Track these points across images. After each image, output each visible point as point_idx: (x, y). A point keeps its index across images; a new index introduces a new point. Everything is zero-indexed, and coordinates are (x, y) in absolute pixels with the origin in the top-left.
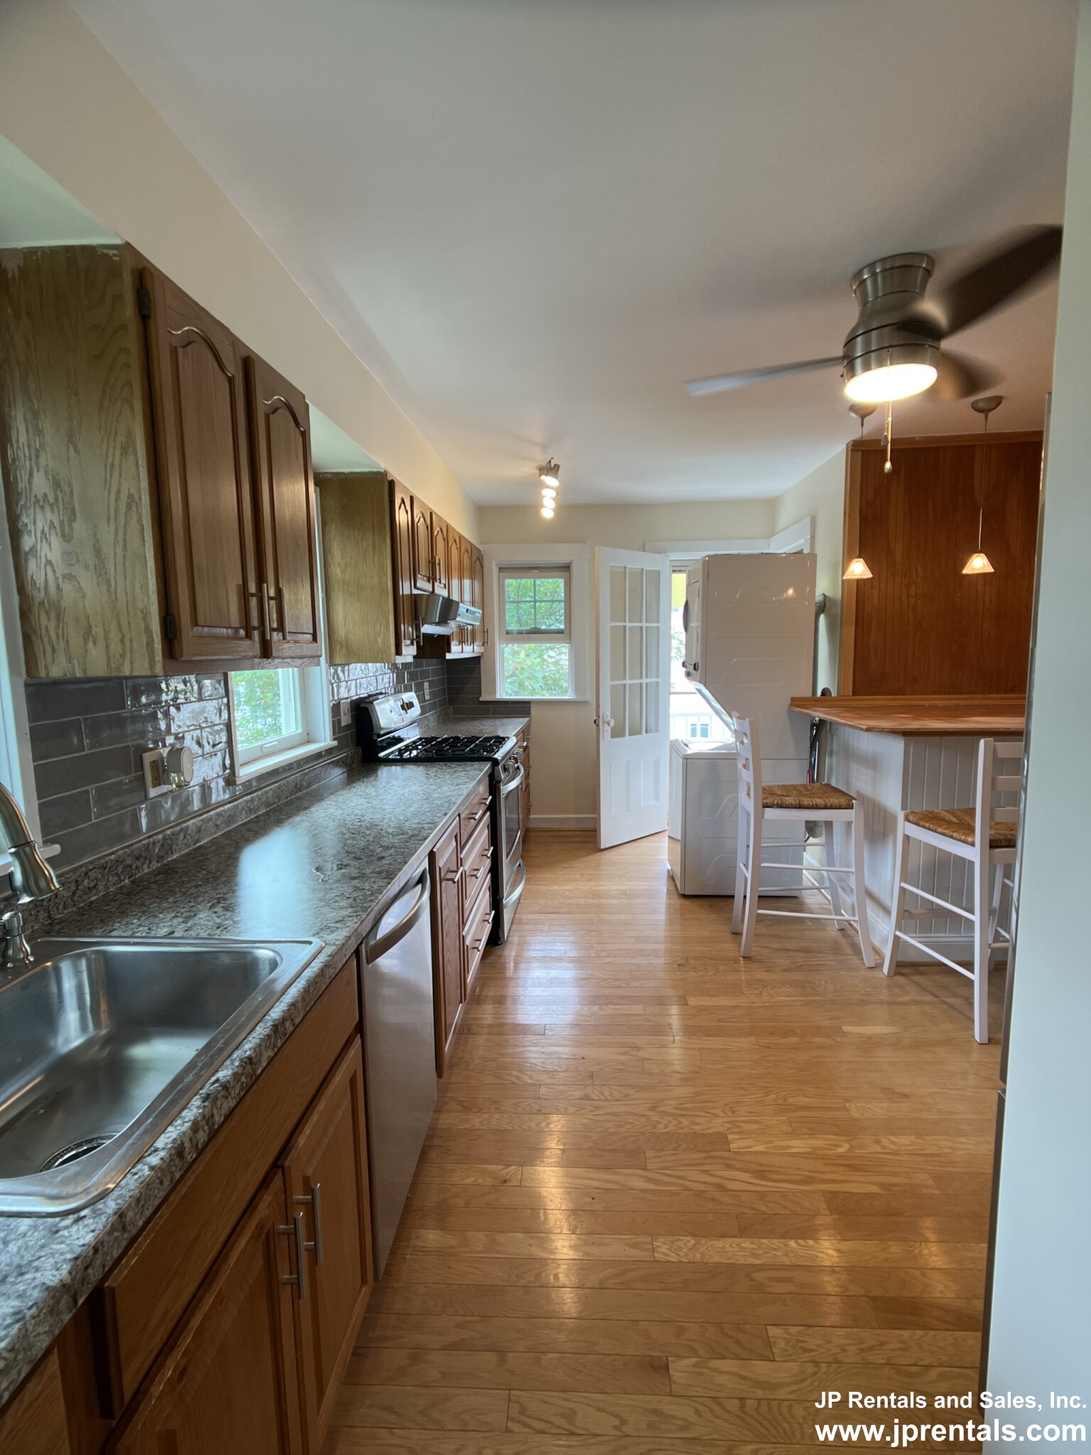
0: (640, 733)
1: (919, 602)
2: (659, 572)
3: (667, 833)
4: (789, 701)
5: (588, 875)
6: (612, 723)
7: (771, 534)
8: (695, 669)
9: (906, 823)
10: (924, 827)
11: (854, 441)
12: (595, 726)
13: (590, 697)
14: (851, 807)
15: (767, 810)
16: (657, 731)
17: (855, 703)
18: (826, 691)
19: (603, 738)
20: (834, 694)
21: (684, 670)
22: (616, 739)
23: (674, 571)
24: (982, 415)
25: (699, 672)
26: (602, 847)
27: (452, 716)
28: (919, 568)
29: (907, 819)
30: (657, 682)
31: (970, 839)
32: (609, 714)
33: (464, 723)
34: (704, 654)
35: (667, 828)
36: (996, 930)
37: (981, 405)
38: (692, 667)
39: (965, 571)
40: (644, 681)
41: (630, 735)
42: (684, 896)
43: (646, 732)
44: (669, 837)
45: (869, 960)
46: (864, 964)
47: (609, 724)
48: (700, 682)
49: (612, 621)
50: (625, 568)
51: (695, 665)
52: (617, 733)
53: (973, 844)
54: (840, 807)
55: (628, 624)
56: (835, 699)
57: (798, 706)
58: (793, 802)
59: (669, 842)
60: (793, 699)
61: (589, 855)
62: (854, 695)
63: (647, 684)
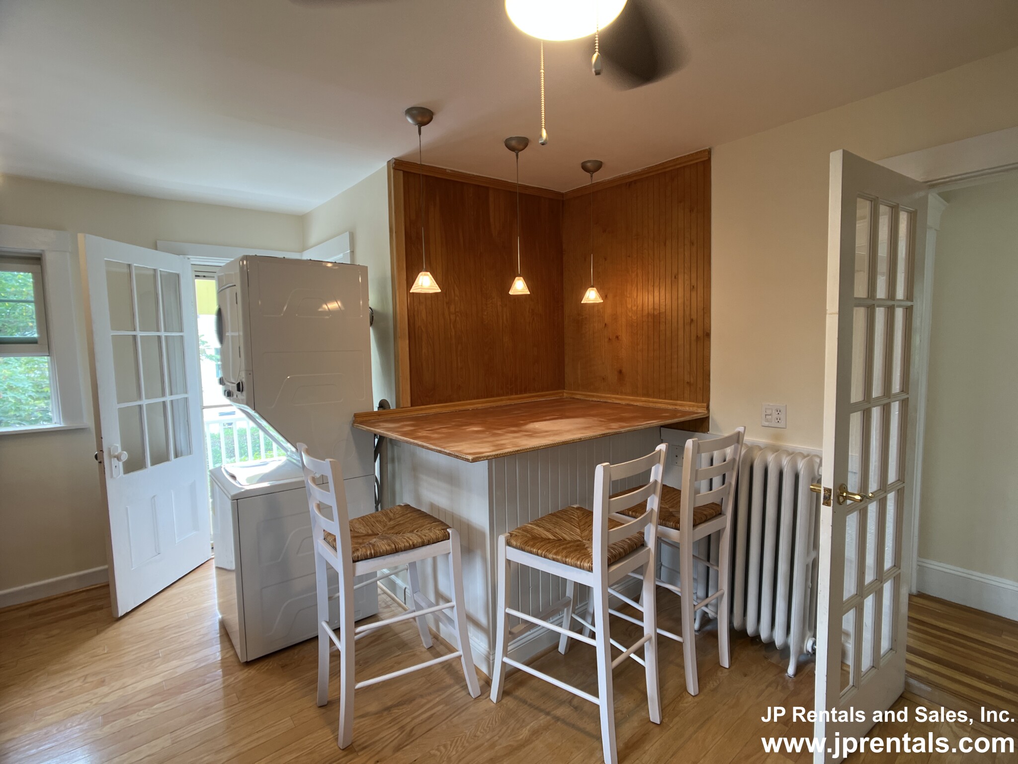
0: (167, 459)
1: (458, 318)
2: (178, 275)
3: (213, 564)
4: (351, 418)
5: (96, 674)
6: (125, 456)
7: (304, 249)
8: (239, 390)
9: (508, 547)
10: (531, 552)
11: (396, 159)
12: (97, 462)
13: (88, 421)
14: (446, 537)
15: (359, 564)
16: (190, 453)
17: (414, 414)
18: (383, 405)
19: (112, 476)
20: (393, 406)
21: (221, 388)
22: (132, 474)
23: (197, 276)
24: (514, 154)
25: (244, 393)
26: (121, 614)
28: (456, 288)
29: (508, 543)
30: (186, 399)
31: (586, 565)
32: (118, 445)
34: (250, 372)
35: (211, 555)
36: (572, 617)
37: (513, 143)
38: (235, 385)
39: (511, 293)
40: (168, 398)
41: (153, 464)
42: (248, 664)
43: (176, 456)
44: (217, 568)
45: (474, 688)
46: (469, 694)
47: (118, 458)
48: (247, 404)
49: (113, 329)
50: (129, 266)
51: (238, 385)
52: (134, 465)
53: (590, 570)
54: (437, 541)
55: (139, 334)
56: (394, 412)
57: (361, 423)
58: (388, 548)
59: (218, 575)
60: (356, 416)
61: (98, 633)
62: (412, 406)
63: (172, 402)
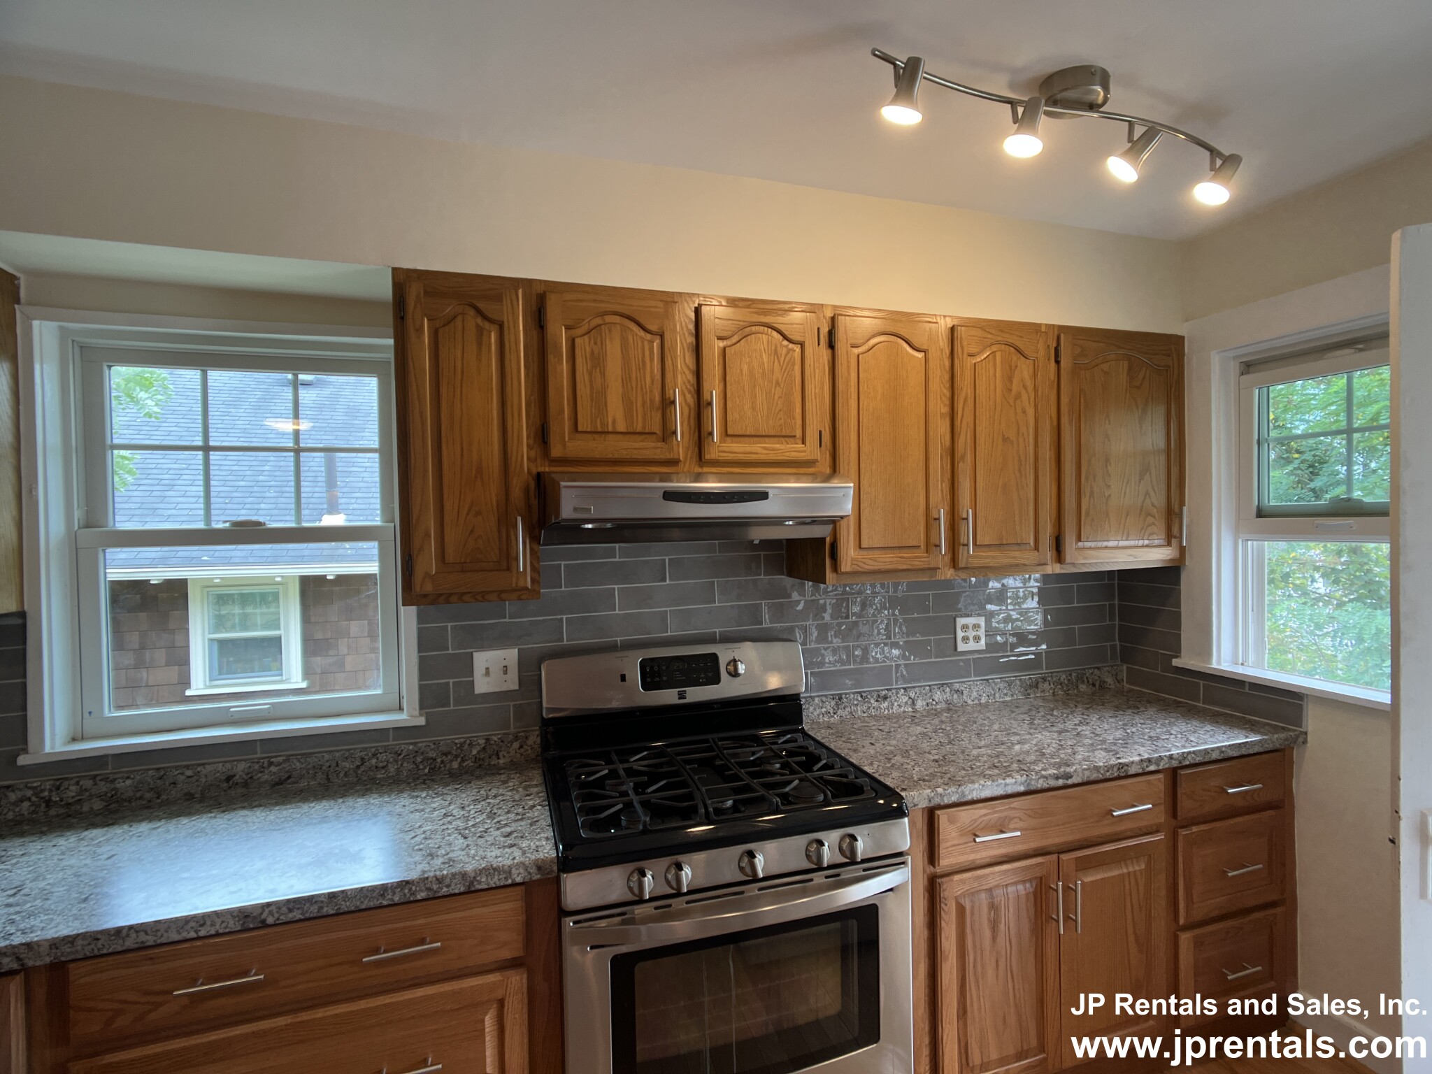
27: (1126, 686)
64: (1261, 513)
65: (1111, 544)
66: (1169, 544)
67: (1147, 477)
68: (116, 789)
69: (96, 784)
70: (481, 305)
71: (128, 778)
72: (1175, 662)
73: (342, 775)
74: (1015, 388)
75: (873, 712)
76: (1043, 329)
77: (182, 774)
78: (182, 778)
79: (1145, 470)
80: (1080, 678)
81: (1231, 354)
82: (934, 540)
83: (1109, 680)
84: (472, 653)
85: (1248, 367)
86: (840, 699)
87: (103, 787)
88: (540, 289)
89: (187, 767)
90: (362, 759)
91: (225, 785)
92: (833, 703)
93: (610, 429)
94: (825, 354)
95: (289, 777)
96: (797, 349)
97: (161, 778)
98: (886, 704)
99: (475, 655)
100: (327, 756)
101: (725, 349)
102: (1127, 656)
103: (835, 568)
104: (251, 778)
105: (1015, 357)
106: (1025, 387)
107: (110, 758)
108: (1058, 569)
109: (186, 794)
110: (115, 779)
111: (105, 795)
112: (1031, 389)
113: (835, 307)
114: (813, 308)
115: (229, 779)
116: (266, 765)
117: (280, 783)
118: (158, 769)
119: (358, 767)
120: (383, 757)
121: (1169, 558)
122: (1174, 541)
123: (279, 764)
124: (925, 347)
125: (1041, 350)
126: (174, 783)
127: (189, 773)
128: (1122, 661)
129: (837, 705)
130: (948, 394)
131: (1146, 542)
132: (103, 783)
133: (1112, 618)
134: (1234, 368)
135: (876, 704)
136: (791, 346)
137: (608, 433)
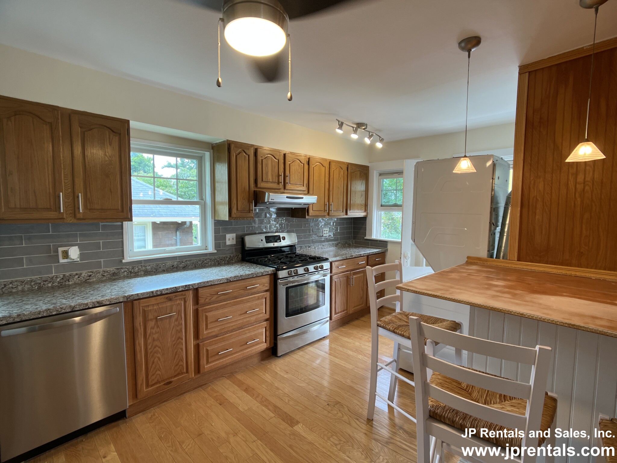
11: (520, 67)
27: (354, 245)
33: (357, 249)
60: (468, 257)
64: (381, 206)
65: (356, 211)
66: (365, 212)
67: (362, 197)
68: (147, 269)
69: (142, 267)
70: (245, 150)
71: (149, 266)
72: (365, 238)
73: (198, 265)
74: (340, 177)
75: (307, 250)
76: (345, 163)
77: (162, 265)
78: (162, 266)
79: (362, 196)
80: (346, 243)
81: (378, 171)
82: (326, 209)
83: (351, 243)
84: (226, 235)
85: (380, 175)
86: (301, 247)
87: (144, 268)
88: (256, 147)
89: (163, 263)
90: (203, 261)
91: (172, 268)
92: (300, 248)
93: (269, 181)
94: (307, 166)
95: (186, 266)
96: (303, 165)
97: (157, 266)
98: (310, 248)
99: (227, 235)
100: (195, 260)
101: (290, 164)
102: (355, 238)
103: (308, 215)
104: (178, 266)
105: (341, 169)
106: (342, 176)
107: (143, 261)
108: (346, 217)
109: (163, 270)
110: (147, 266)
111: (144, 270)
112: (343, 176)
113: (309, 156)
114: (306, 156)
115: (173, 266)
116: (181, 263)
117: (184, 267)
118: (156, 264)
119: (202, 263)
120: (207, 260)
121: (365, 215)
122: (366, 211)
123: (184, 262)
124: (325, 166)
125: (345, 168)
126: (160, 267)
127: (164, 265)
128: (353, 239)
129: (301, 248)
130: (328, 177)
131: (361, 211)
132: (144, 267)
133: (352, 230)
134: (378, 175)
135: (308, 248)
136: (302, 164)
137: (268, 182)
